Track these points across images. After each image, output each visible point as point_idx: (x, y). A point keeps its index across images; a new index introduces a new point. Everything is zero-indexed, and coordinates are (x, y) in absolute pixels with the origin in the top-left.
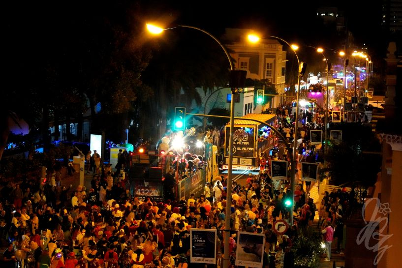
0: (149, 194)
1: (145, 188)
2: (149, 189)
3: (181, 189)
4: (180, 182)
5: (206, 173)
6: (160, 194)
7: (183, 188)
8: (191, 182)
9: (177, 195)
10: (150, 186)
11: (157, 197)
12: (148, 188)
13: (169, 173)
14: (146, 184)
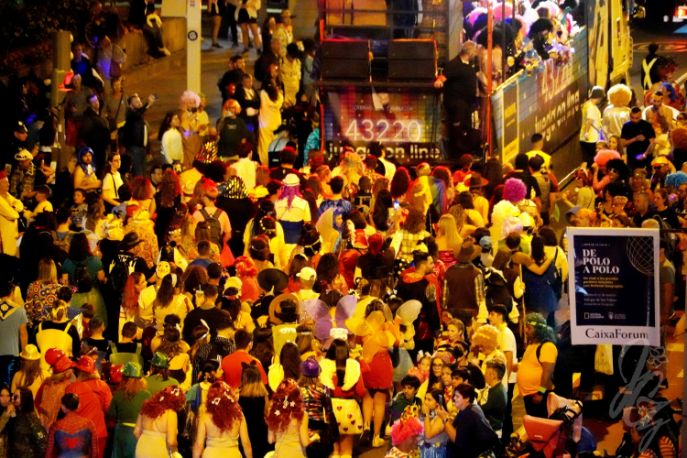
0: (388, 135)
1: (375, 115)
2: (391, 117)
3: (503, 114)
4: (499, 91)
5: (592, 53)
6: (431, 133)
7: (512, 109)
8: (540, 89)
9: (490, 137)
10: (395, 109)
11: (420, 145)
12: (386, 113)
13: (458, 58)
14: (379, 101)
